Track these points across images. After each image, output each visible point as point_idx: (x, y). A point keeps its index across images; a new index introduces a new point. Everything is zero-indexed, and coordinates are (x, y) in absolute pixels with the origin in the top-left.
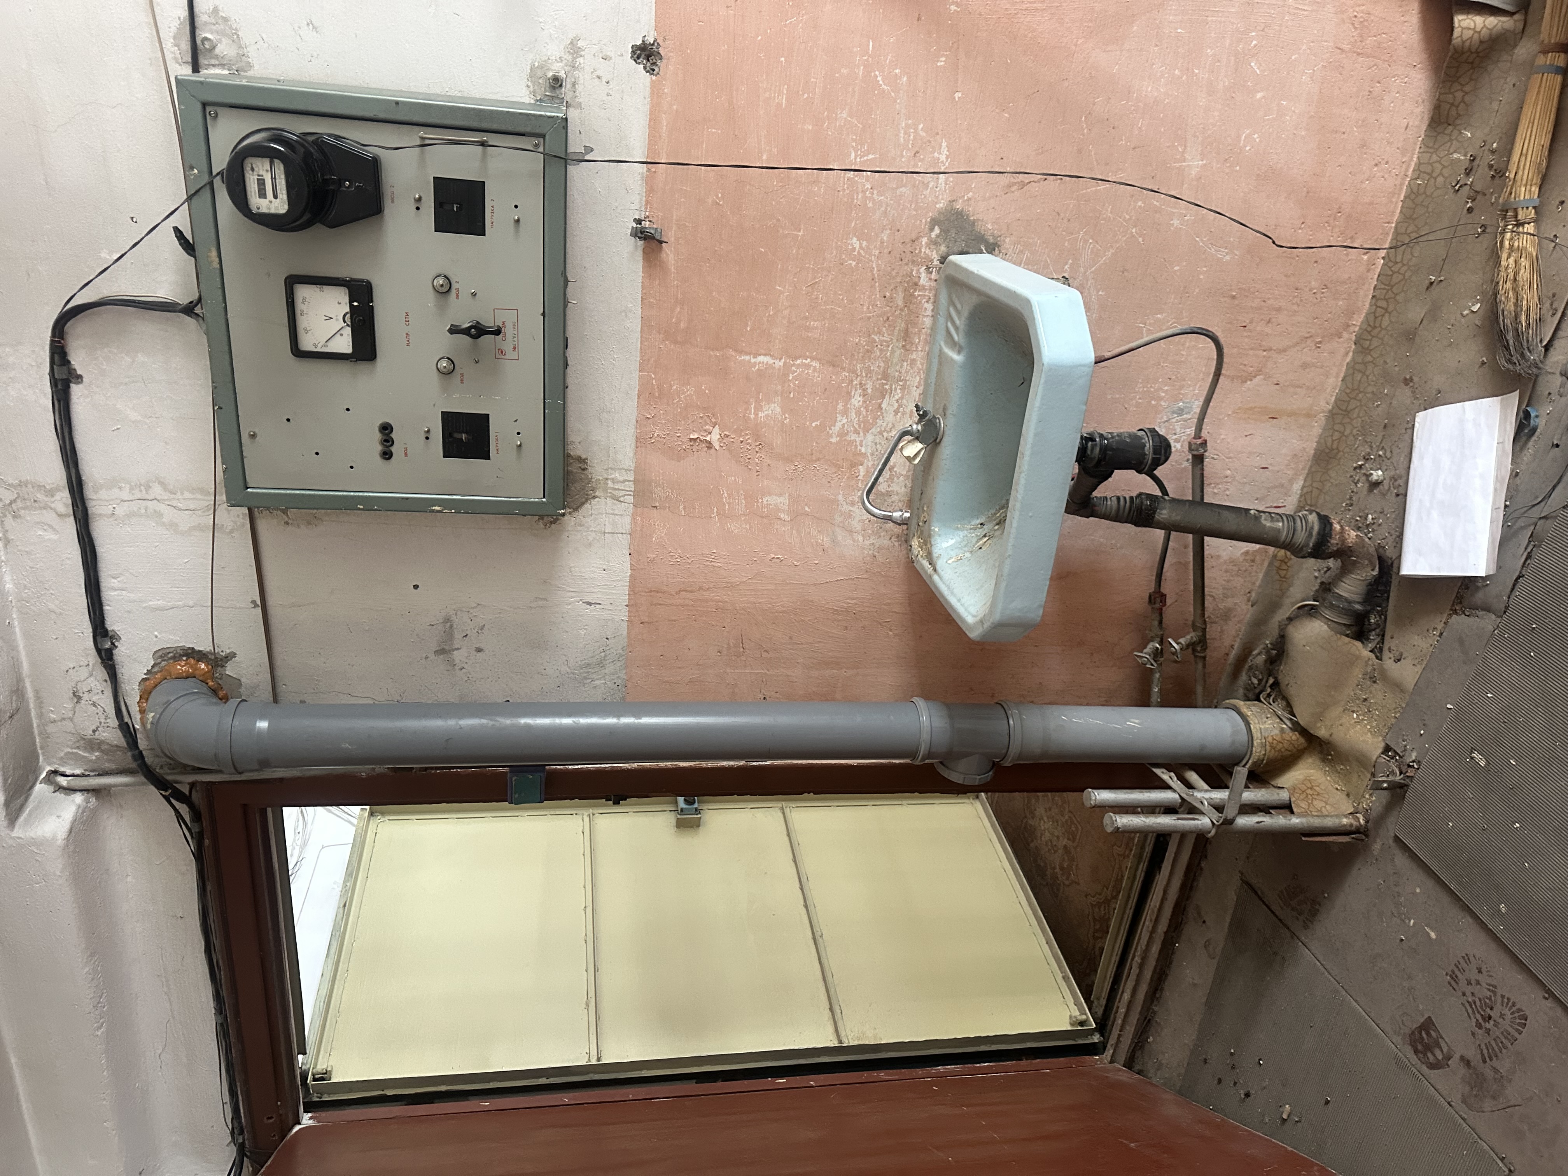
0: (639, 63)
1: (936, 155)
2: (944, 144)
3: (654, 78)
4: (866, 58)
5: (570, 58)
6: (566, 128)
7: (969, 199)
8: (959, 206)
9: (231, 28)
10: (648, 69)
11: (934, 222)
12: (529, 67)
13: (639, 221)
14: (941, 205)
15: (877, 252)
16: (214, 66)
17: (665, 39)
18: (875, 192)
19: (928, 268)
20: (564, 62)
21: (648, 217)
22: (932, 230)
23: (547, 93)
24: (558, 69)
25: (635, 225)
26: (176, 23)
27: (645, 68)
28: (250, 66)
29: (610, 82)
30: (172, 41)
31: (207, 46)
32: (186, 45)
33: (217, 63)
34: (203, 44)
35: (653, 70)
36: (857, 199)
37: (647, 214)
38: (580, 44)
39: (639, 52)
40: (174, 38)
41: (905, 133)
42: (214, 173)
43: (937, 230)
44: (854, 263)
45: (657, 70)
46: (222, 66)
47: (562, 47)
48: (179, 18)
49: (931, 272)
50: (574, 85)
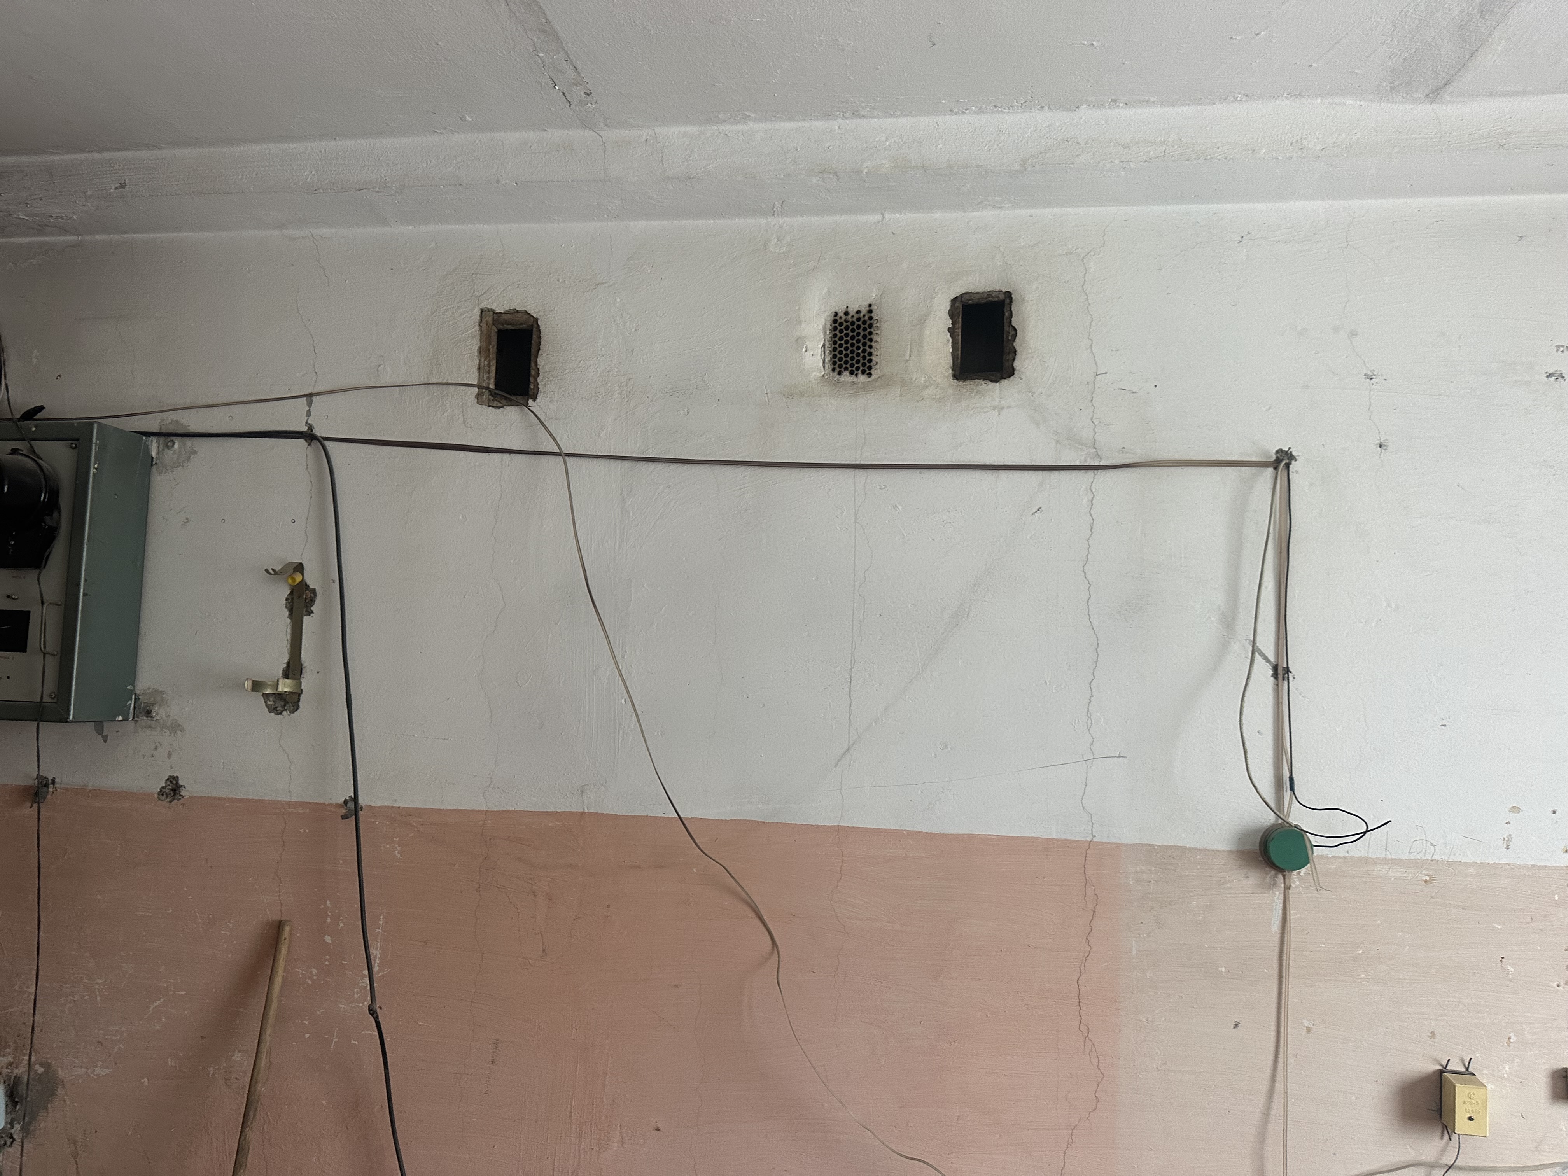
0: (166, 783)
1: (100, 1063)
2: (107, 1071)
3: (156, 796)
4: (173, 989)
5: (169, 724)
7: (64, 1101)
8: (60, 1091)
9: (184, 462)
10: (164, 790)
12: (163, 690)
13: (53, 782)
14: (60, 1073)
16: (159, 447)
17: (183, 804)
19: (11, 1064)
20: (166, 719)
22: (41, 1065)
23: (142, 704)
25: (50, 778)
26: (186, 423)
28: (160, 473)
29: (153, 758)
30: (175, 419)
31: (169, 444)
32: (172, 429)
34: (171, 441)
35: (163, 795)
37: (58, 790)
38: (179, 732)
39: (175, 782)
40: (177, 421)
43: (41, 1070)
45: (163, 798)
46: (158, 453)
47: (176, 717)
48: (189, 426)
49: (7, 1068)
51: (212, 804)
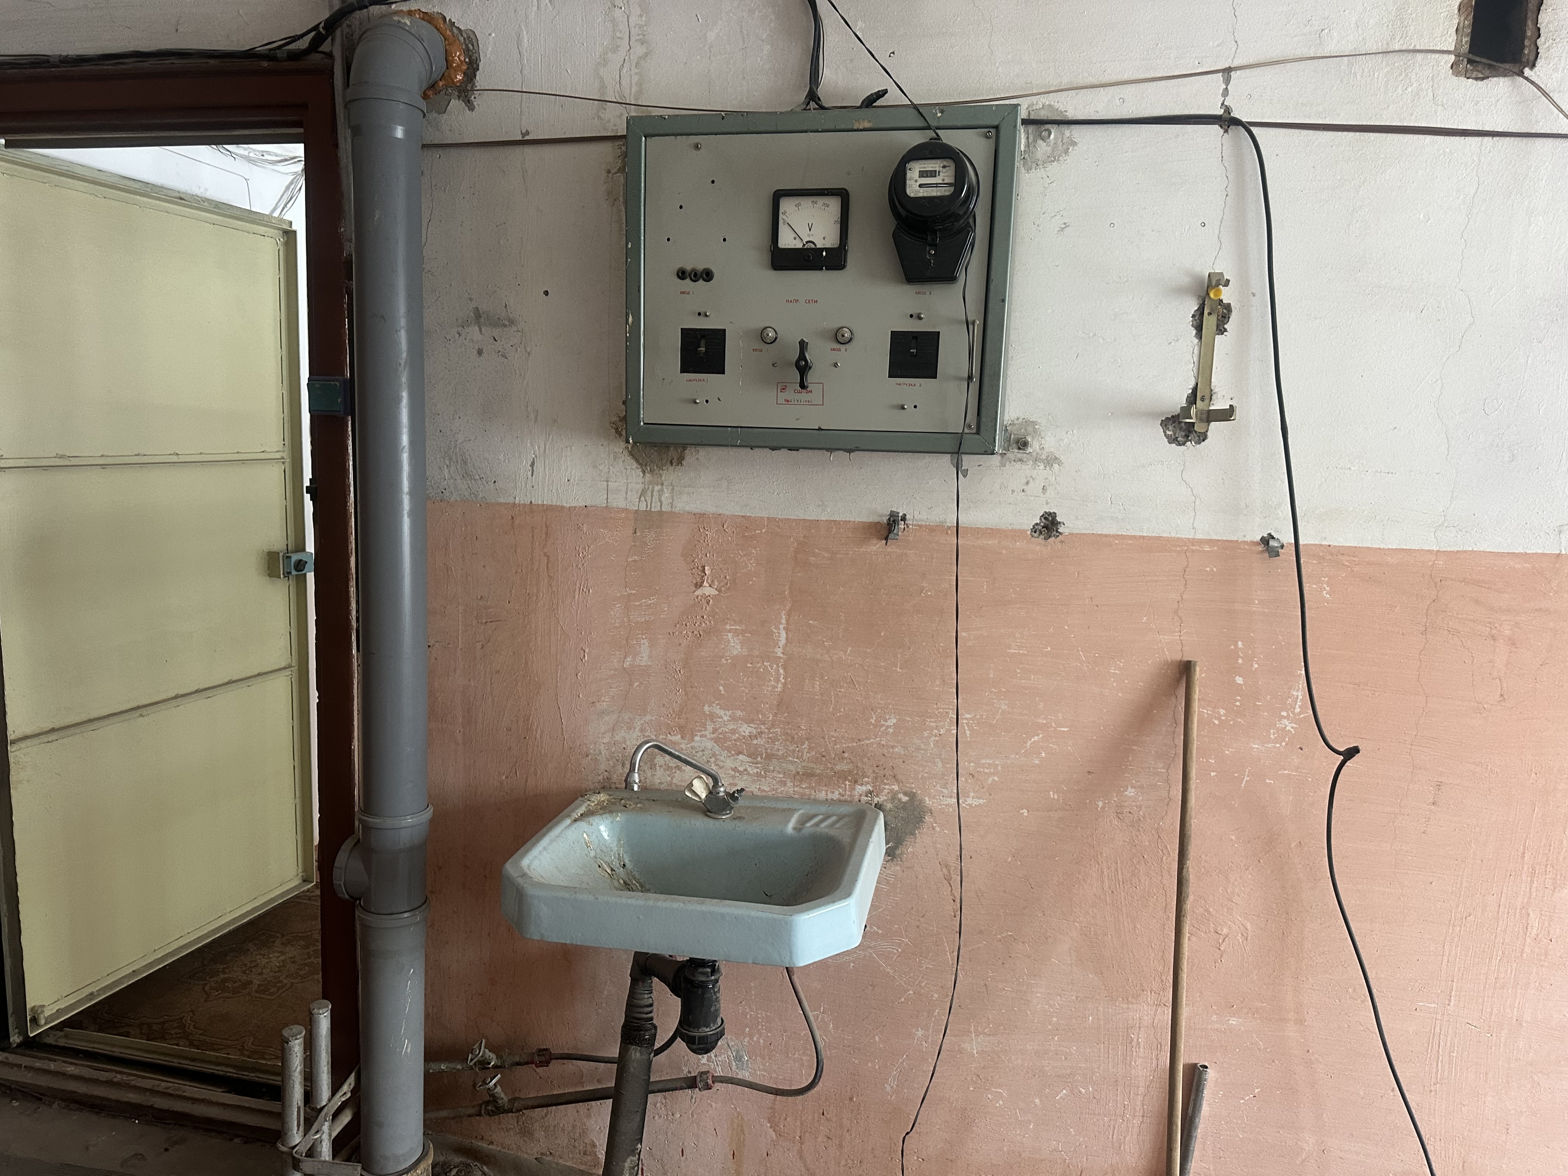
0: (1041, 519)
1: (972, 794)
2: (981, 801)
3: (1029, 533)
4: (1053, 725)
5: (1044, 457)
6: (986, 453)
7: (934, 828)
8: (927, 818)
9: (1059, 156)
10: (1036, 527)
11: (912, 796)
12: (1034, 420)
13: (904, 518)
14: (928, 802)
15: (883, 742)
16: (1028, 138)
17: (1062, 542)
18: (937, 738)
19: (871, 792)
20: (1040, 451)
21: (908, 527)
22: (905, 794)
23: (1012, 436)
24: (1034, 446)
25: (900, 515)
26: (1062, 108)
27: (1037, 524)
28: (1029, 170)
29: (1023, 493)
30: (1047, 103)
31: (1043, 133)
32: (1043, 115)
33: (1030, 141)
34: (1045, 130)
35: (1035, 532)
36: (930, 722)
37: (910, 526)
38: (1056, 466)
39: (1050, 519)
40: (1050, 106)
41: (989, 764)
42: (938, 131)
43: (905, 799)
44: (873, 721)
45: (1036, 535)
46: (1028, 145)
47: (1052, 450)
48: (1066, 111)
49: (867, 796)
50: (1021, 460)
51: (1099, 541)
